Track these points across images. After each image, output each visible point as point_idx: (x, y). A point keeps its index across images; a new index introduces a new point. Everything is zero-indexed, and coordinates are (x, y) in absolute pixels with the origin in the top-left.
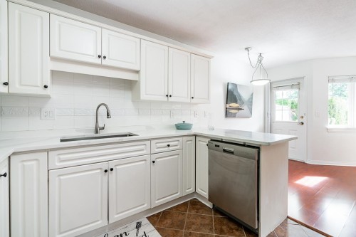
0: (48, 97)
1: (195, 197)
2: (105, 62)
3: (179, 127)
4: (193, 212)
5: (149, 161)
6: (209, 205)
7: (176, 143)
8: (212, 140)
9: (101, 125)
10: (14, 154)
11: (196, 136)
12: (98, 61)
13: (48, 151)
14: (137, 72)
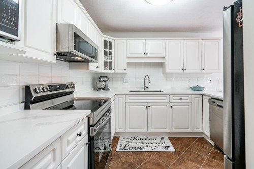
0: (126, 73)
1: (203, 136)
2: (147, 55)
3: (193, 89)
4: (198, 143)
5: (169, 106)
6: (212, 143)
7: (187, 98)
8: (212, 98)
9: (146, 86)
10: (116, 94)
11: (202, 95)
12: (144, 56)
13: (125, 95)
14: (164, 58)
